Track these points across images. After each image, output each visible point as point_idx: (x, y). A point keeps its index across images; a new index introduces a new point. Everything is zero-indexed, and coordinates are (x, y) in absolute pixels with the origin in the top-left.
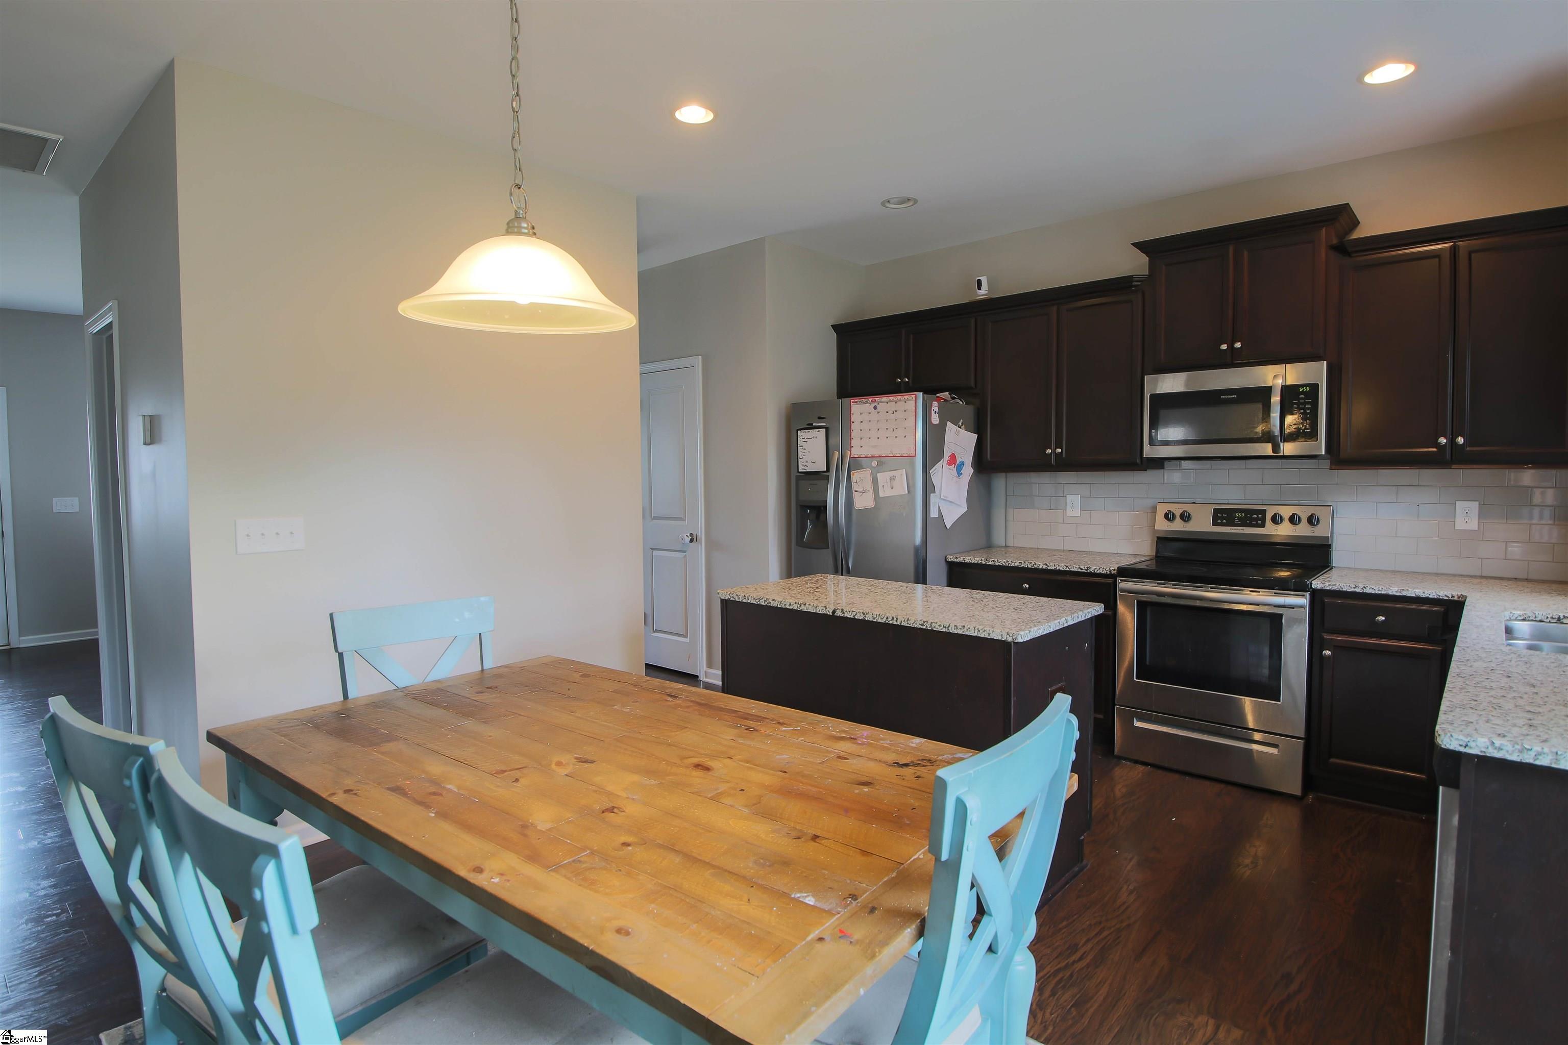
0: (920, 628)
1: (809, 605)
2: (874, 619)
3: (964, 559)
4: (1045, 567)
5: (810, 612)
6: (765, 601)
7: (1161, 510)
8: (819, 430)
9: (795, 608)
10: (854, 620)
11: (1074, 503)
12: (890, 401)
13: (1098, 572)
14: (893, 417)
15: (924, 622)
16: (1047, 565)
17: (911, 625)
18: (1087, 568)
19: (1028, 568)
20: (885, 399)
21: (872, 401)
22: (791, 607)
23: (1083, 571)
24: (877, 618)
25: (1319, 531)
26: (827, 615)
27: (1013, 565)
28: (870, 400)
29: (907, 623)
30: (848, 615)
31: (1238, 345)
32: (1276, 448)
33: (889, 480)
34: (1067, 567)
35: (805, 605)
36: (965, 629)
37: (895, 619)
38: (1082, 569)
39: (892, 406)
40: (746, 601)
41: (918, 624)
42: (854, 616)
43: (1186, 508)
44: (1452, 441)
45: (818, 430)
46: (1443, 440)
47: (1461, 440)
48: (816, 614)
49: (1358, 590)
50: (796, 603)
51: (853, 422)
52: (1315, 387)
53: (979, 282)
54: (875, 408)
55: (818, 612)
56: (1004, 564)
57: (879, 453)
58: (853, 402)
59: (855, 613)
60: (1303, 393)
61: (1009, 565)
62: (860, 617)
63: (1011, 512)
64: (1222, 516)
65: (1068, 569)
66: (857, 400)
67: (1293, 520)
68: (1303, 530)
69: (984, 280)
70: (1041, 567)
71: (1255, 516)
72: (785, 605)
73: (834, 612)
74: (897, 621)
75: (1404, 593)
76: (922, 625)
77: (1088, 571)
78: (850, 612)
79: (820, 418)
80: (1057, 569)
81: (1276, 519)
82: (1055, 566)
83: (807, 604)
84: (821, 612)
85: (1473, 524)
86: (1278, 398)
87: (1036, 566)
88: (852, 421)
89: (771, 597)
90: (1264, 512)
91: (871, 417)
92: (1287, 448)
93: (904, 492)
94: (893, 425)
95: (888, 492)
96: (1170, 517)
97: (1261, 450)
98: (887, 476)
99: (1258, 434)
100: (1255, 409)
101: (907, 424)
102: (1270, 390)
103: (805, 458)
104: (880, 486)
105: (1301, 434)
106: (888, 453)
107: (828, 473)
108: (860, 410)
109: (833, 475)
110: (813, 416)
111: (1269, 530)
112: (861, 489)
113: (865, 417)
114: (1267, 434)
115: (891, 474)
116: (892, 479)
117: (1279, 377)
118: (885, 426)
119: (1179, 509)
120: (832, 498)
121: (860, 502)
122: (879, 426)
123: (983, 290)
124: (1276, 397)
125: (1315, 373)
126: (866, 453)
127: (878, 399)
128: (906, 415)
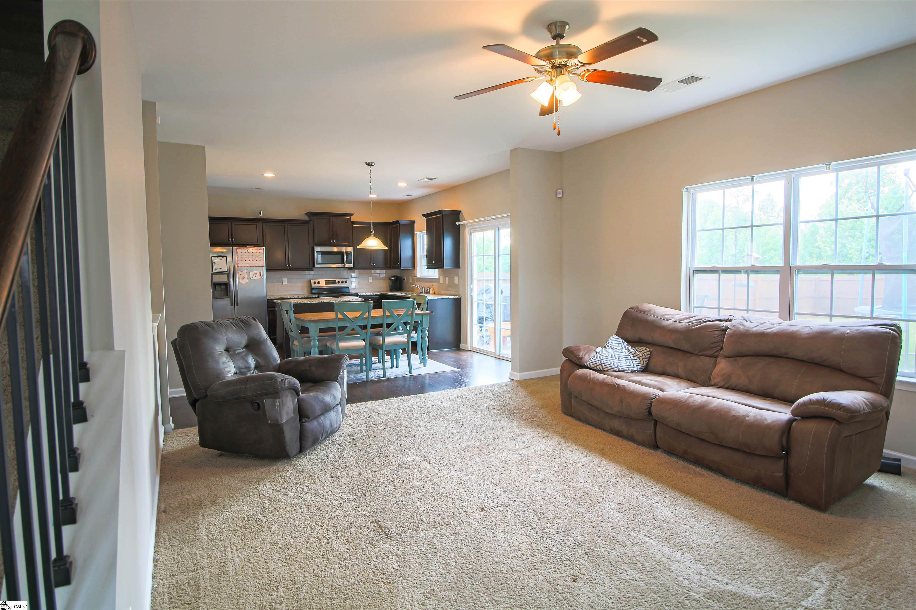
7: (313, 281)
8: (223, 257)
11: (285, 281)
12: (253, 249)
14: (255, 254)
20: (251, 248)
21: (246, 248)
25: (347, 284)
31: (334, 241)
33: (254, 274)
39: (254, 251)
43: (319, 280)
47: (374, 264)
52: (351, 252)
54: (247, 251)
57: (250, 266)
58: (238, 248)
60: (349, 253)
64: (327, 282)
66: (240, 248)
67: (342, 282)
69: (262, 212)
75: (373, 294)
88: (238, 254)
90: (336, 281)
91: (246, 254)
92: (347, 266)
93: (260, 277)
94: (255, 257)
95: (254, 278)
96: (315, 283)
97: (341, 266)
98: (254, 272)
99: (340, 262)
100: (339, 256)
101: (260, 256)
102: (343, 252)
103: (216, 267)
104: (251, 276)
105: (349, 262)
106: (253, 265)
107: (228, 272)
108: (241, 251)
109: (231, 272)
110: (219, 252)
111: (337, 285)
112: (242, 277)
113: (243, 254)
114: (342, 262)
115: (255, 272)
116: (256, 274)
117: (344, 249)
118: (252, 257)
119: (317, 281)
120: (232, 280)
121: (242, 281)
122: (249, 257)
123: (261, 215)
124: (345, 254)
125: (351, 249)
126: (244, 265)
127: (248, 248)
128: (260, 254)
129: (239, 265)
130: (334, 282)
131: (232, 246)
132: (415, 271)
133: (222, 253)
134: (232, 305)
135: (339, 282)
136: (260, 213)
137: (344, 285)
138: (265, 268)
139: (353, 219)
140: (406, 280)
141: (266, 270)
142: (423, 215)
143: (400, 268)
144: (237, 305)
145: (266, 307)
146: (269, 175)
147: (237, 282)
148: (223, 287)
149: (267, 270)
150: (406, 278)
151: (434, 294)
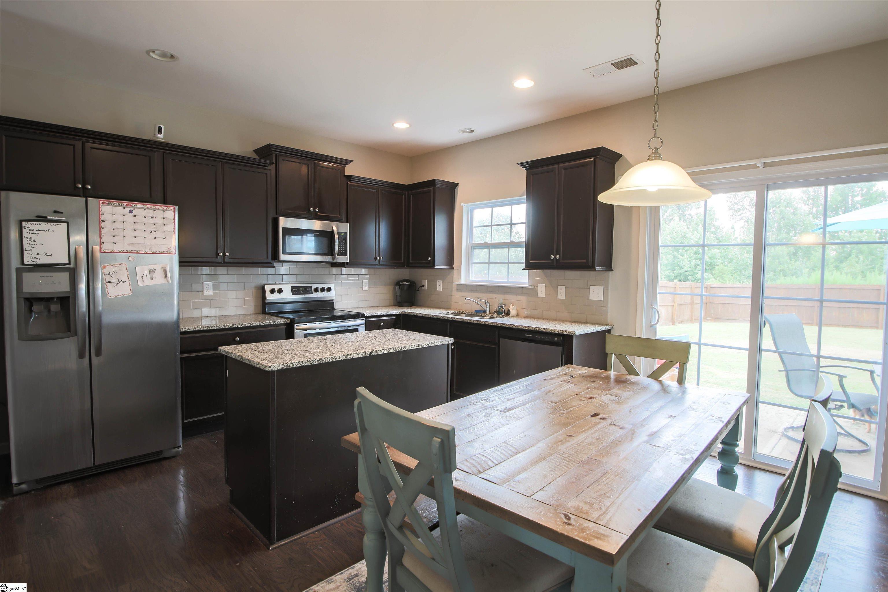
0: (417, 348)
1: (354, 354)
2: (394, 351)
3: (188, 328)
4: (249, 325)
5: (354, 358)
6: (318, 360)
7: (268, 288)
8: (57, 224)
9: (344, 358)
10: (383, 354)
11: (208, 287)
12: (148, 208)
13: (280, 323)
14: (152, 221)
15: (419, 345)
16: (250, 324)
17: (413, 348)
18: (274, 322)
20: (141, 206)
21: (126, 205)
22: (340, 359)
23: (272, 324)
24: (396, 350)
25: (331, 294)
26: (366, 357)
27: (227, 327)
28: (125, 204)
29: (411, 348)
30: (379, 353)
31: (317, 210)
32: (334, 258)
33: (148, 272)
34: (262, 323)
35: (351, 354)
36: (435, 343)
37: (405, 347)
38: (271, 323)
39: (150, 213)
40: (301, 365)
41: (416, 347)
42: (383, 352)
43: (279, 287)
44: (380, 259)
45: (55, 224)
48: (359, 358)
49: (376, 315)
50: (344, 355)
51: (103, 221)
52: (346, 233)
54: (130, 211)
55: (360, 356)
56: (221, 327)
57: (137, 250)
58: (102, 203)
59: (384, 350)
60: (342, 236)
61: (225, 328)
62: (386, 352)
64: (295, 290)
65: (263, 324)
66: (108, 202)
67: (323, 290)
69: (162, 127)
70: (246, 325)
71: (308, 289)
72: (335, 359)
73: (371, 353)
74: (406, 348)
76: (418, 346)
77: (275, 323)
78: (380, 350)
79: (55, 212)
80: (257, 325)
82: (255, 323)
83: (352, 353)
84: (362, 356)
87: (243, 325)
88: (102, 219)
89: (323, 357)
90: (311, 287)
91: (125, 219)
92: (338, 259)
93: (163, 281)
94: (152, 228)
95: (148, 282)
96: (272, 292)
97: (328, 259)
98: (147, 268)
99: (327, 252)
100: (327, 240)
101: (165, 228)
102: (332, 233)
103: (34, 251)
104: (139, 275)
105: (342, 253)
106: (146, 250)
107: (72, 266)
108: (113, 212)
109: (81, 266)
110: (45, 210)
111: (312, 295)
112: (114, 279)
113: (120, 218)
114: (331, 252)
115: (151, 267)
116: (152, 271)
117: (335, 227)
118: (142, 227)
119: (276, 287)
120: (82, 287)
121: (113, 292)
122: (135, 227)
123: (161, 136)
124: (336, 236)
125: (344, 227)
126: (121, 249)
127: (133, 204)
128: (165, 221)
129: (106, 247)
130: (306, 290)
131: (85, 198)
132: (455, 271)
134: (81, 356)
135: (316, 290)
136: (160, 130)
137: (325, 295)
138: (176, 258)
139: (349, 171)
140: (426, 287)
141: (180, 262)
142: (522, 165)
143: (434, 266)
144: (98, 353)
145: (179, 349)
147: (99, 292)
148: (55, 307)
149: (182, 263)
150: (425, 283)
151: (517, 316)
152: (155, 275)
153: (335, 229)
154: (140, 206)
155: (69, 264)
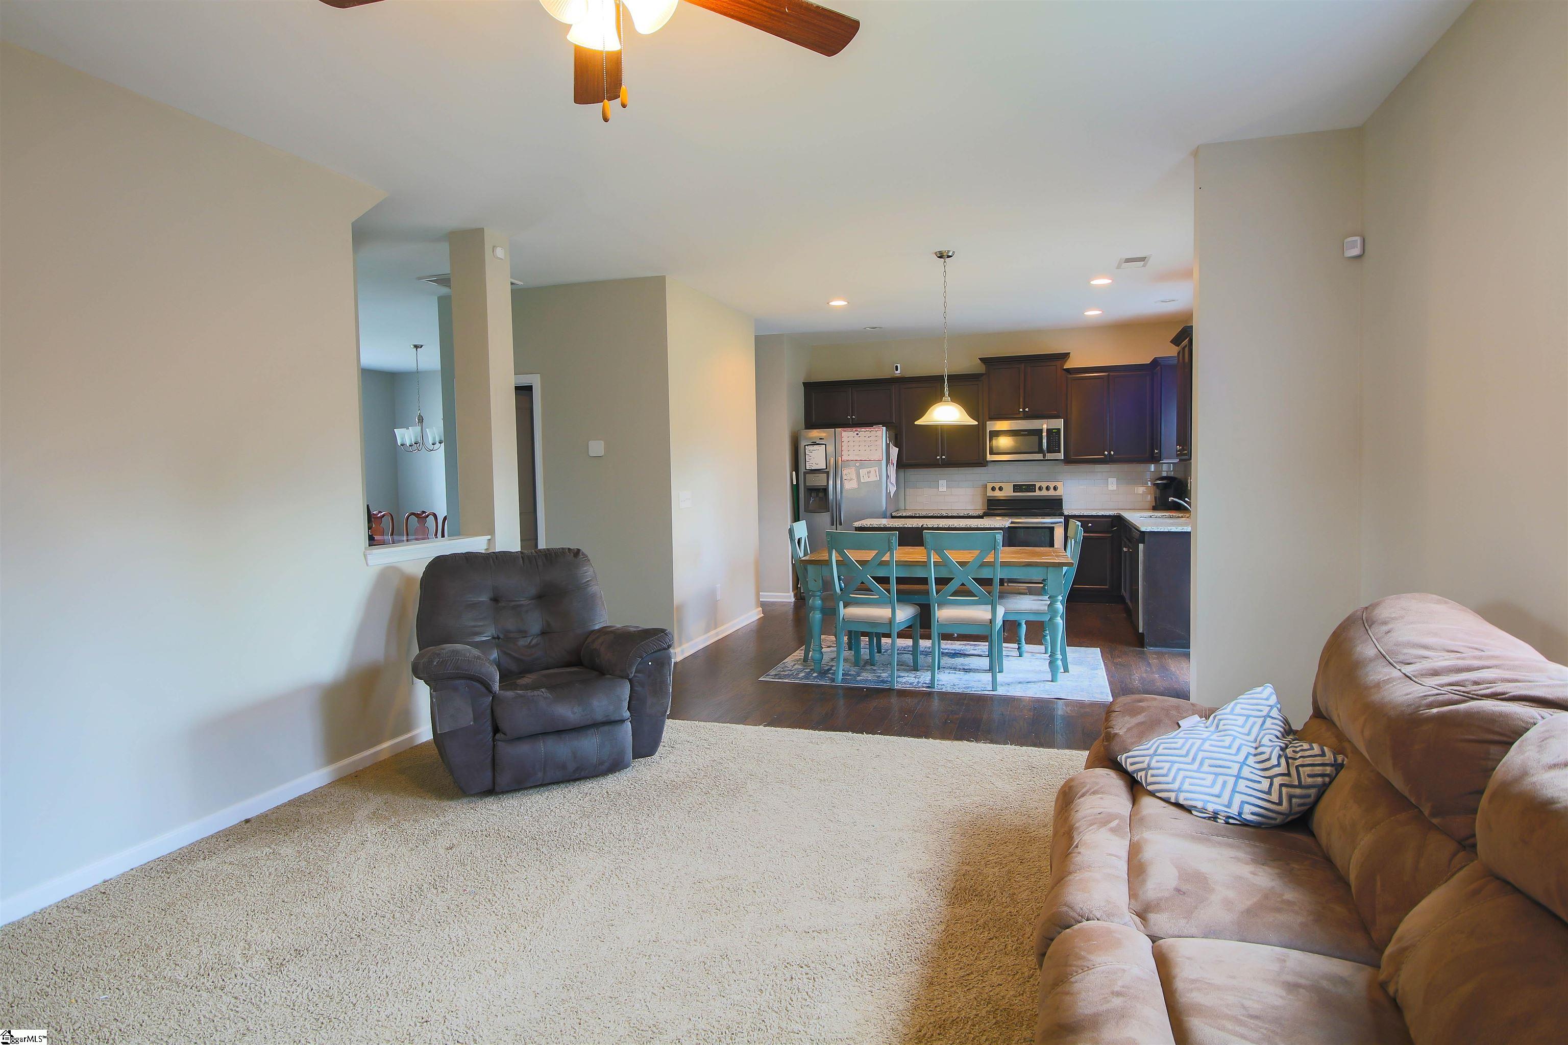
7: (990, 486)
8: (822, 445)
11: (943, 485)
12: (867, 431)
14: (869, 439)
19: (938, 516)
25: (1057, 493)
28: (855, 430)
31: (1027, 409)
32: (1044, 456)
33: (867, 473)
39: (868, 434)
43: (1001, 484)
44: (1109, 453)
45: (819, 446)
46: (1106, 453)
47: (1112, 453)
49: (1081, 514)
51: (843, 442)
52: (1059, 430)
53: (897, 367)
54: (857, 434)
57: (859, 459)
58: (842, 431)
60: (1054, 432)
63: (907, 490)
64: (1017, 488)
66: (845, 430)
67: (1048, 488)
68: (1052, 493)
69: (899, 365)
71: (1031, 487)
75: (1098, 514)
81: (1040, 489)
85: (1115, 488)
86: (1046, 434)
90: (1035, 485)
91: (854, 440)
92: (1049, 456)
93: (874, 479)
94: (869, 444)
95: (865, 479)
96: (993, 489)
97: (1038, 457)
98: (866, 470)
99: (1037, 450)
100: (1036, 438)
101: (878, 443)
102: (1042, 431)
103: (811, 462)
104: (861, 476)
105: (1052, 449)
106: (865, 459)
108: (847, 436)
109: (833, 469)
110: (815, 438)
111: (1038, 493)
112: (847, 478)
113: (851, 439)
114: (1040, 451)
115: (868, 470)
116: (869, 472)
117: (1045, 425)
118: (864, 444)
119: (997, 485)
120: (831, 482)
121: (847, 487)
122: (859, 445)
123: (898, 372)
124: (1044, 434)
125: (1059, 424)
126: (852, 459)
127: (859, 429)
128: (876, 438)
129: (844, 458)
130: (1031, 488)
131: (834, 428)
133: (820, 439)
134: (833, 524)
138: (884, 463)
143: (1161, 460)
146: (838, 303)
147: (839, 487)
148: (819, 494)
152: (871, 475)
153: (1045, 427)
154: (863, 430)
155: (826, 469)
